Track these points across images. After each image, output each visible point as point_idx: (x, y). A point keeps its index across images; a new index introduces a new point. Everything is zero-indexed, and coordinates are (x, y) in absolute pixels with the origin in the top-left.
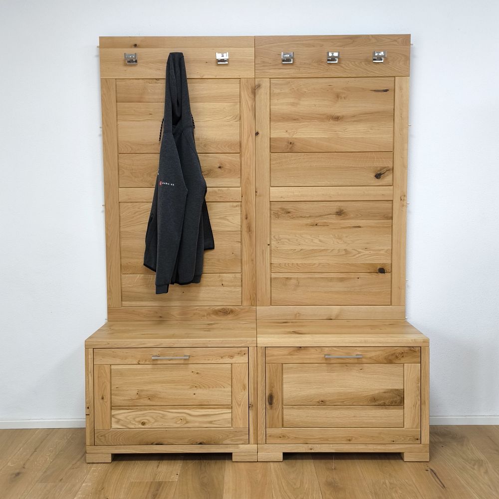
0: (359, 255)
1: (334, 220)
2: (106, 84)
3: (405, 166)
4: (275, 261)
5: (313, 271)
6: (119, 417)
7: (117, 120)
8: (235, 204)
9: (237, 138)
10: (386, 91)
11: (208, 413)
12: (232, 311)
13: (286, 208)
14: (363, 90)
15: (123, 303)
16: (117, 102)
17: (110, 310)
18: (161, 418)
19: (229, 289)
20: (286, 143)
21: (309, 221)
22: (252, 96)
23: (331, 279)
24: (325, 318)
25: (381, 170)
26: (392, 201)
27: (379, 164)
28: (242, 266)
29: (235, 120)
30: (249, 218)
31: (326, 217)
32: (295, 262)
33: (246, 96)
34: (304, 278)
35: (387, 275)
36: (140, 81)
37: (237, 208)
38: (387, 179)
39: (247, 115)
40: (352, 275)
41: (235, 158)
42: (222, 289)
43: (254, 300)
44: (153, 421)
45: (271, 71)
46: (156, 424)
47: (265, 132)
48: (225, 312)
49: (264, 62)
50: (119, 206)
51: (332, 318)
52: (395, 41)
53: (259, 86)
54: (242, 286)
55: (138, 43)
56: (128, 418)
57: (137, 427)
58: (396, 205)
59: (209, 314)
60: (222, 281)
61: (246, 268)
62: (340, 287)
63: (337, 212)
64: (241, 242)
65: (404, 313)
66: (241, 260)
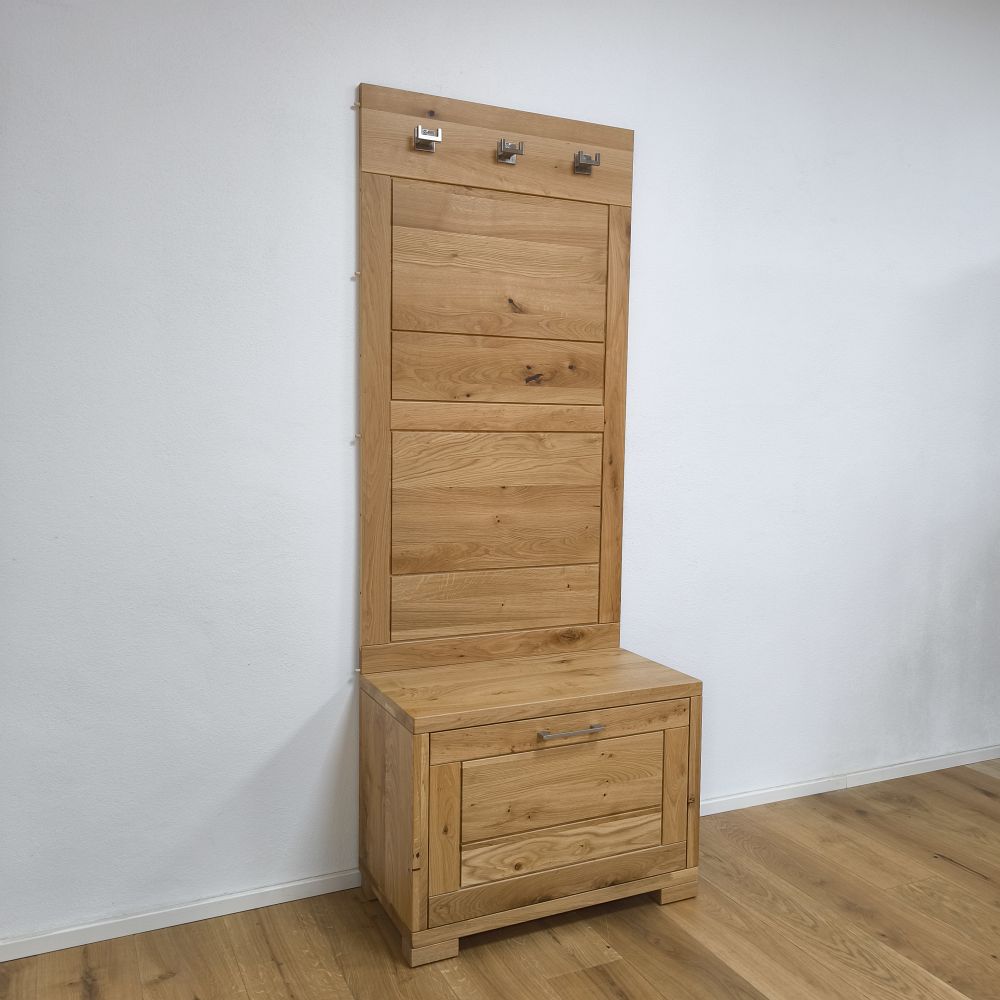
6: (475, 862)
7: (392, 261)
8: (594, 436)
9: (600, 315)
11: (625, 826)
12: (582, 635)
15: (394, 633)
17: (368, 652)
18: (550, 849)
19: (580, 593)
22: (626, 239)
28: (600, 551)
29: (598, 282)
30: (614, 461)
33: (618, 240)
37: (596, 444)
39: (617, 272)
41: (596, 352)
42: (568, 594)
44: (535, 858)
46: (539, 864)
48: (571, 637)
50: (392, 437)
54: (600, 586)
56: (492, 861)
57: (506, 875)
59: (546, 643)
60: (567, 579)
61: (607, 553)
64: (601, 507)
66: (600, 539)
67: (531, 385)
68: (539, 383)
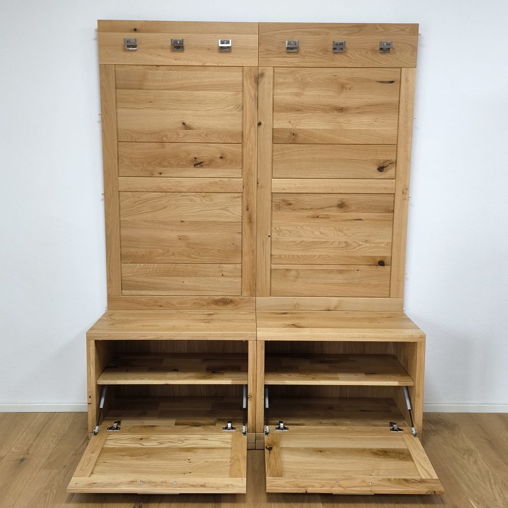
0: (360, 247)
1: (335, 212)
2: (104, 70)
3: (408, 160)
4: (275, 252)
5: (313, 263)
7: (116, 107)
8: (236, 195)
9: (239, 128)
10: (392, 82)
12: (231, 302)
13: (287, 200)
14: (369, 80)
15: (123, 291)
16: (116, 88)
17: (110, 299)
19: (228, 279)
20: (289, 134)
21: (311, 213)
22: (255, 85)
23: (331, 271)
24: (324, 309)
25: (384, 163)
26: (394, 194)
27: (382, 157)
28: (242, 257)
29: (237, 110)
30: (250, 209)
31: (328, 209)
32: (295, 253)
33: (249, 85)
34: (305, 270)
35: (387, 268)
36: (140, 67)
37: (238, 199)
38: (390, 172)
39: (249, 104)
40: (352, 268)
41: (237, 149)
42: (222, 279)
43: (254, 291)
45: (276, 59)
47: (267, 122)
48: (225, 302)
49: (268, 50)
50: (119, 195)
51: (330, 309)
52: (403, 30)
53: (262, 75)
54: (242, 276)
55: (137, 27)
58: (398, 198)
59: (209, 304)
60: (222, 271)
61: (246, 259)
62: (339, 278)
63: (339, 205)
64: (242, 233)
65: (402, 305)
66: (242, 250)
67: (197, 168)
68: (202, 166)
